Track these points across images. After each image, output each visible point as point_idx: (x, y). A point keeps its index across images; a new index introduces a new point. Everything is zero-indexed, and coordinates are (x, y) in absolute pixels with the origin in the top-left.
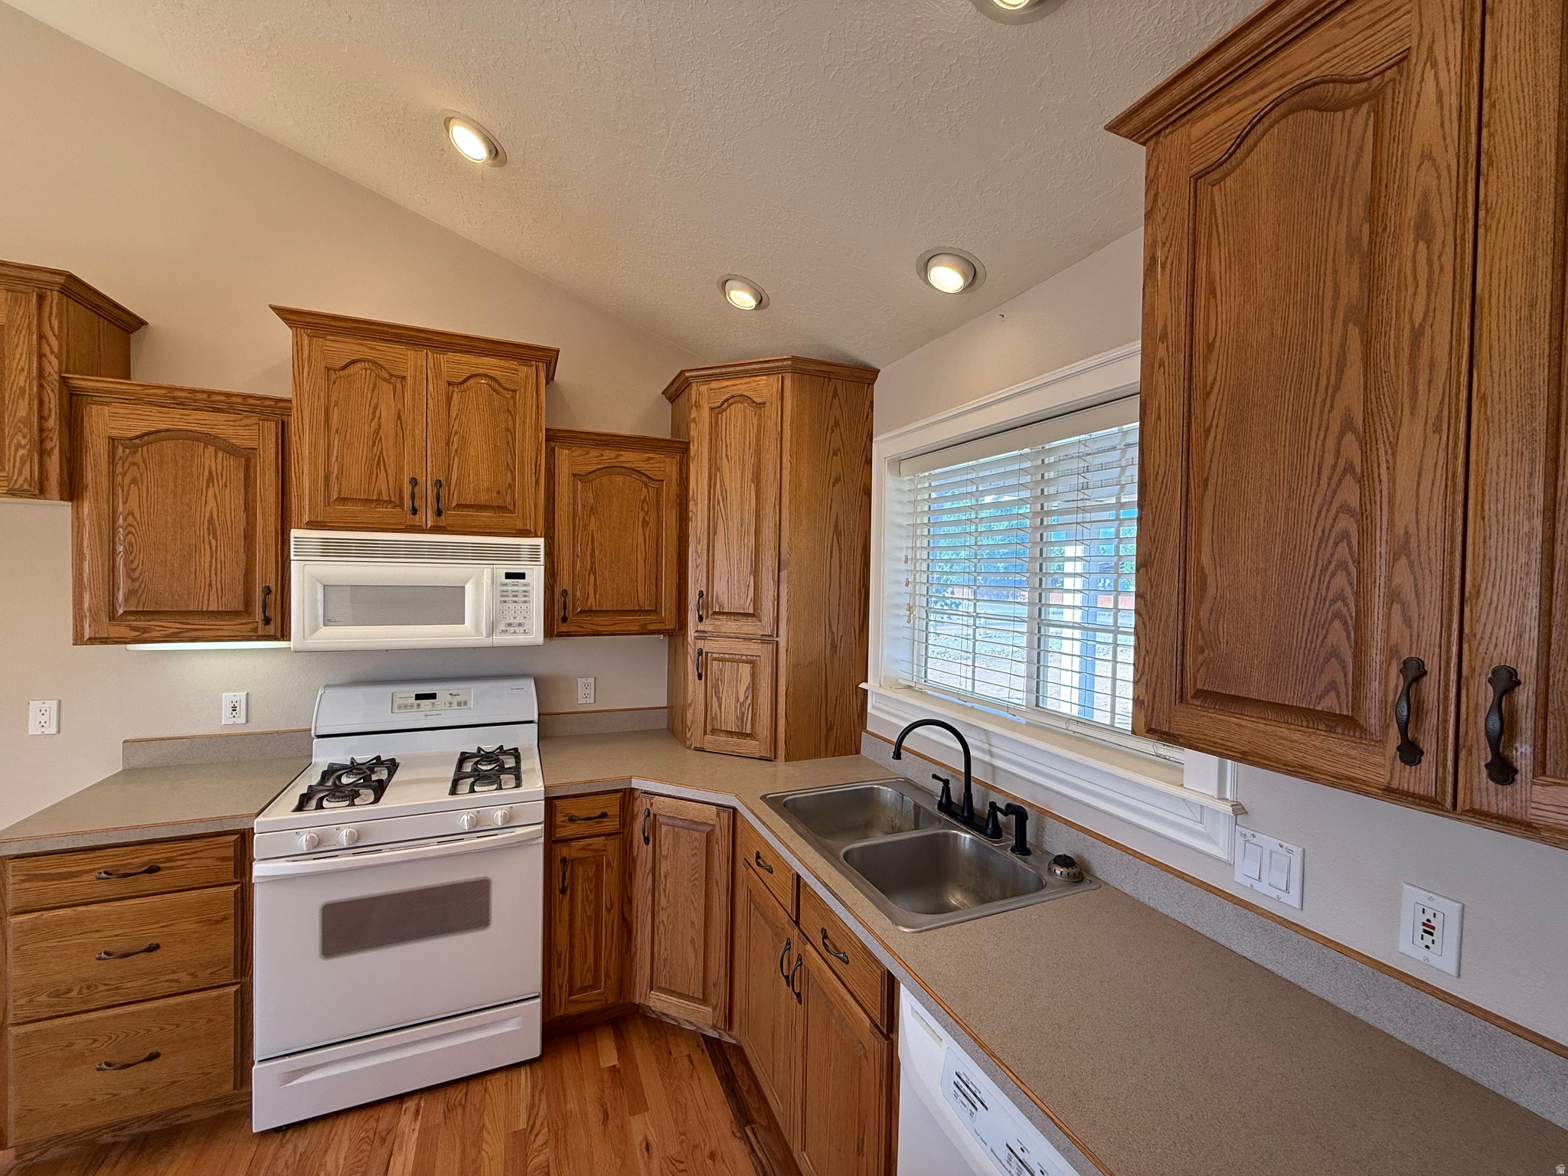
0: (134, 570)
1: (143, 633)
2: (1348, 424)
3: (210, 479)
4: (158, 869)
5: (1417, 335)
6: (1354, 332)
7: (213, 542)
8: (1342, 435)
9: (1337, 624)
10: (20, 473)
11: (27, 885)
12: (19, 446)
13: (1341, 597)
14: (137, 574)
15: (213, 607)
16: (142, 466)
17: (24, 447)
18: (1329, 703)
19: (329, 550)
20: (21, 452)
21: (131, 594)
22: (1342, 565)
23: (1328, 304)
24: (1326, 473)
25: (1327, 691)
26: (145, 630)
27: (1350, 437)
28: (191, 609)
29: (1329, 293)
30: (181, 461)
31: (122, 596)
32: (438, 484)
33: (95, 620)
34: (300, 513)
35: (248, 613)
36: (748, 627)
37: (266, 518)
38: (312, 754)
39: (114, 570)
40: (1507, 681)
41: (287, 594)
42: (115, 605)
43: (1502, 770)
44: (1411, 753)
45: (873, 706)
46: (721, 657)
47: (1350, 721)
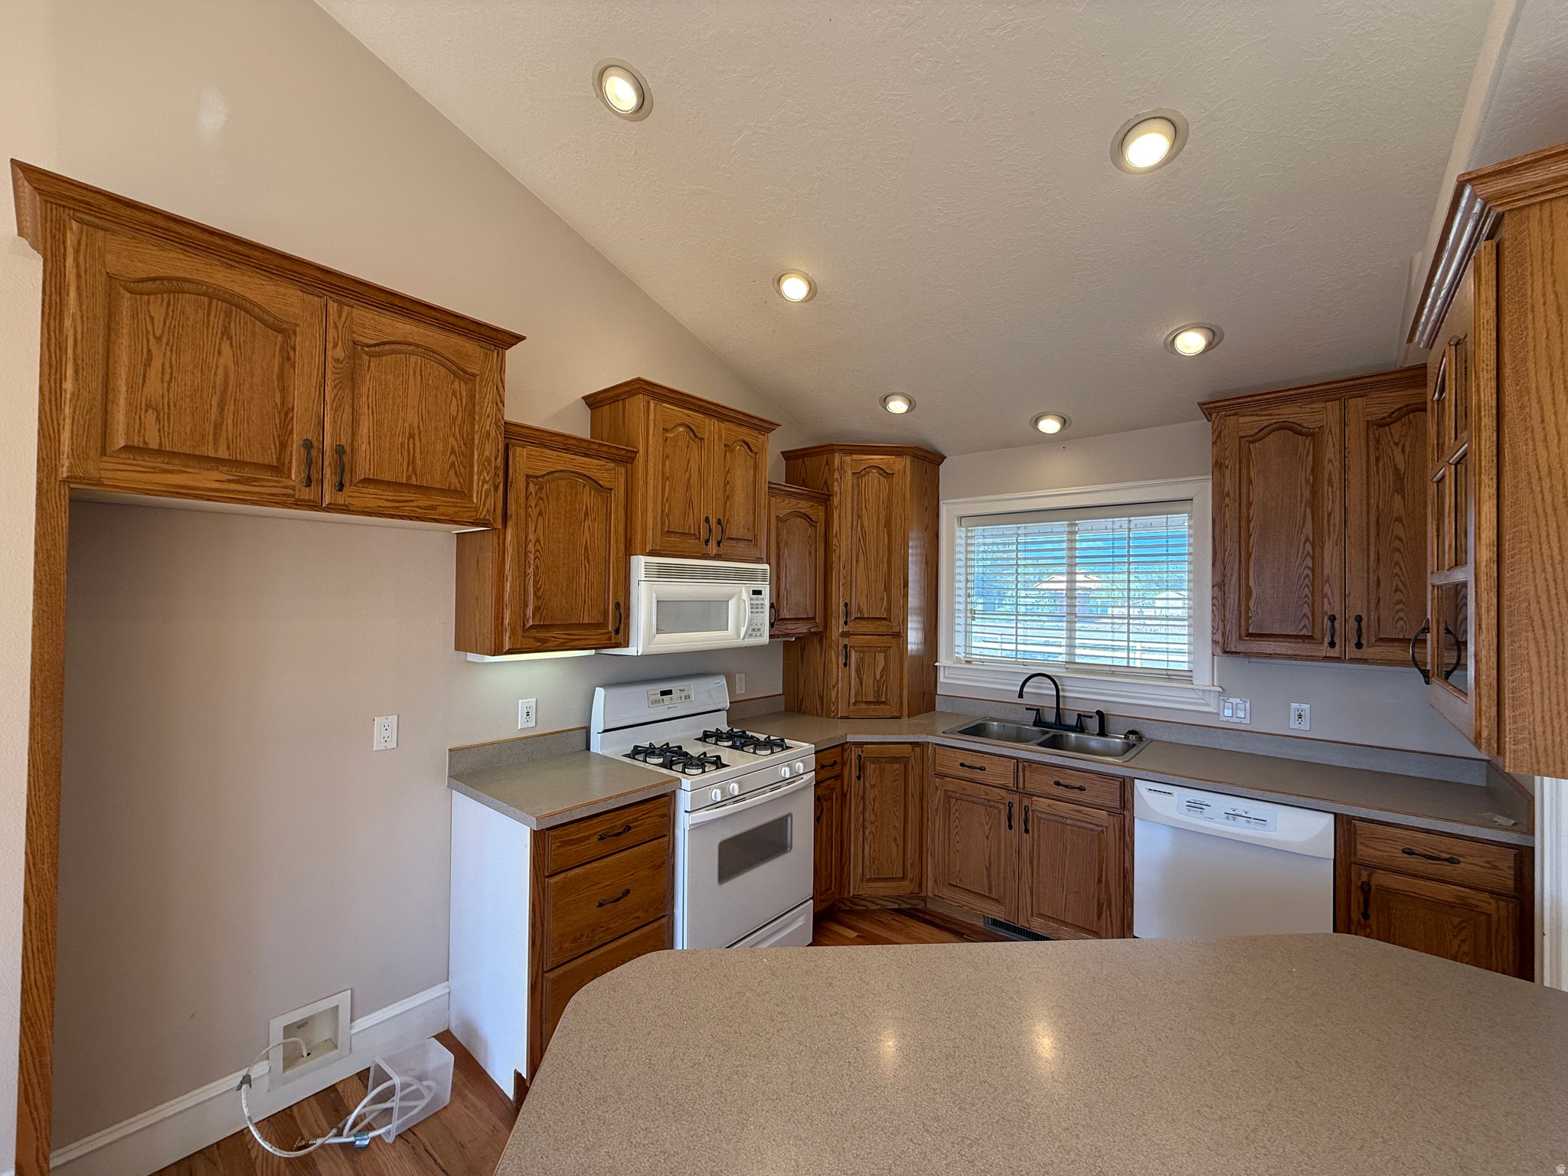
0: (538, 590)
1: (544, 643)
2: (1307, 539)
3: (586, 514)
4: (629, 828)
5: (1329, 515)
6: (1308, 510)
7: (587, 565)
8: (1305, 543)
9: (1306, 605)
10: (484, 506)
11: (561, 850)
12: (484, 482)
13: (1306, 596)
14: (540, 594)
15: (586, 621)
16: (546, 500)
17: (487, 482)
18: (1304, 632)
19: (664, 572)
20: (486, 487)
21: (537, 609)
22: (1307, 586)
23: (1299, 498)
24: (1300, 554)
25: (1303, 628)
26: (544, 641)
27: (1308, 544)
28: (573, 622)
29: (1299, 495)
30: (569, 498)
31: (530, 611)
32: (719, 522)
33: (513, 634)
34: (644, 542)
35: (606, 625)
36: (882, 628)
37: (617, 546)
38: (588, 748)
39: (525, 589)
40: (1359, 619)
41: (628, 609)
42: (525, 620)
43: (1359, 645)
44: (1332, 644)
45: (945, 677)
46: (862, 649)
47: (1311, 637)
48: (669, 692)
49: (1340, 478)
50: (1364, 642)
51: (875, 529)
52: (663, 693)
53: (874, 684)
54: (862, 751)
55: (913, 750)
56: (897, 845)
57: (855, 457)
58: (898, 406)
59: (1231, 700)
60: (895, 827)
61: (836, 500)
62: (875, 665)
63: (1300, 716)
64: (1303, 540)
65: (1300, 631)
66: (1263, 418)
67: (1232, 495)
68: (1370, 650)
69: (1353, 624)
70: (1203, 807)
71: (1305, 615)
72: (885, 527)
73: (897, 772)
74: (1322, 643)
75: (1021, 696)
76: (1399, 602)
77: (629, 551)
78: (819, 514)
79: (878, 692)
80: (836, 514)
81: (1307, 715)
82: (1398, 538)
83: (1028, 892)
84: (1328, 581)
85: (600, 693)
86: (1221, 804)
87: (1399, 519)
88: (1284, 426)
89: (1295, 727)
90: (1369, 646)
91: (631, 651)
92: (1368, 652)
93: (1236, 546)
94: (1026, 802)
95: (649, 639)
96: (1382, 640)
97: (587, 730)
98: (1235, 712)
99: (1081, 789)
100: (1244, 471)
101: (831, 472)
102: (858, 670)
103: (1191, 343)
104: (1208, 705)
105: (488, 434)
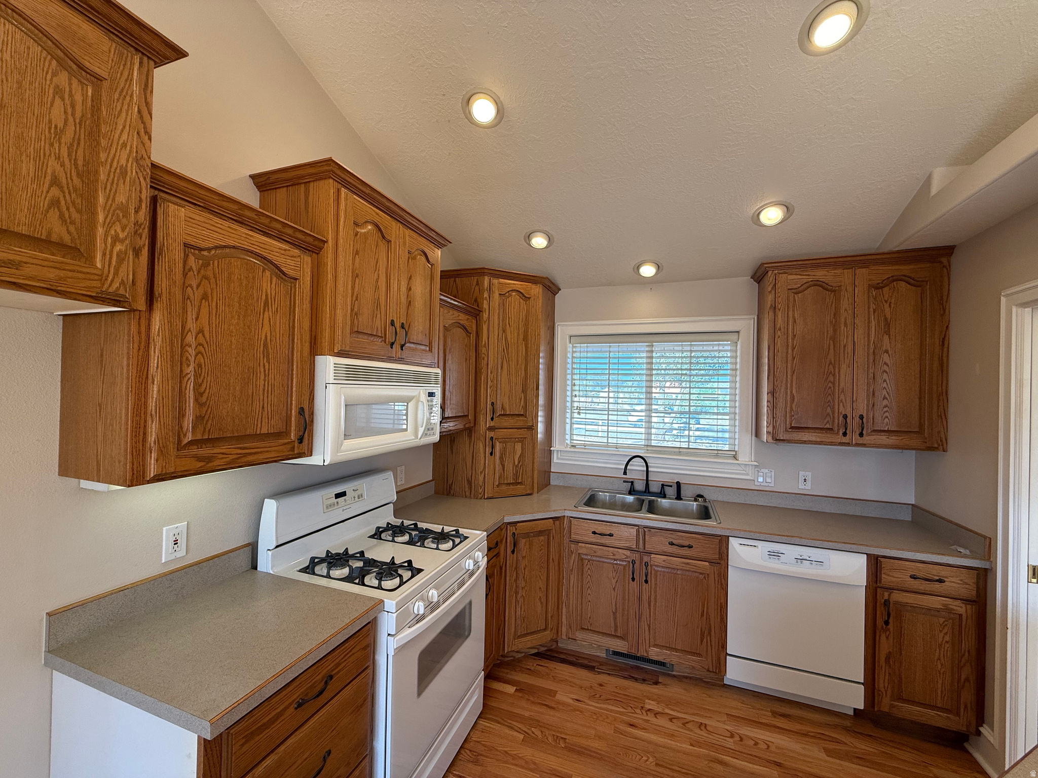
0: (201, 394)
1: (208, 463)
2: (831, 363)
3: (266, 304)
4: (331, 677)
5: (845, 346)
6: (831, 342)
7: (267, 365)
8: (829, 365)
9: (829, 408)
10: (116, 273)
11: (245, 748)
12: (116, 239)
13: (829, 401)
14: (204, 399)
15: (264, 431)
16: (213, 280)
17: (122, 241)
18: (828, 426)
19: (353, 375)
20: (118, 247)
21: (199, 419)
22: (830, 394)
23: (826, 334)
24: (826, 373)
25: (827, 423)
26: (209, 459)
27: (831, 366)
28: (248, 433)
29: (826, 332)
30: (244, 282)
31: (188, 423)
32: (403, 327)
33: (162, 452)
34: (332, 343)
35: (287, 433)
36: (520, 422)
37: (301, 345)
38: (255, 567)
39: (181, 393)
40: (861, 417)
41: (312, 414)
42: (180, 434)
43: (861, 435)
44: (845, 434)
45: (558, 458)
46: (504, 440)
47: (831, 429)
48: (343, 494)
49: (852, 322)
50: (864, 432)
51: (516, 342)
52: (338, 496)
53: (513, 468)
54: (516, 529)
55: (554, 523)
56: (542, 603)
57: (502, 280)
58: (539, 242)
59: (762, 470)
60: (540, 588)
61: (485, 316)
62: (514, 452)
63: (805, 480)
64: (828, 363)
65: (825, 425)
66: (804, 277)
67: (782, 330)
68: (867, 438)
69: (857, 419)
70: (780, 555)
71: (828, 414)
72: (524, 340)
73: (542, 543)
74: (838, 433)
75: (625, 473)
76: (886, 406)
77: (315, 350)
78: (472, 325)
79: (516, 475)
80: (485, 327)
81: (809, 479)
82: (885, 363)
83: (647, 628)
84: (843, 391)
85: (270, 506)
86: (791, 552)
87: (887, 351)
88: (817, 284)
89: (802, 487)
90: (868, 435)
91: (316, 460)
92: (866, 439)
93: (785, 365)
94: (646, 559)
95: (338, 446)
96: (874, 431)
97: (253, 547)
98: (764, 479)
99: (690, 547)
100: (791, 313)
101: (481, 291)
102: (501, 458)
103: (772, 216)
104: (748, 474)
105: (124, 173)
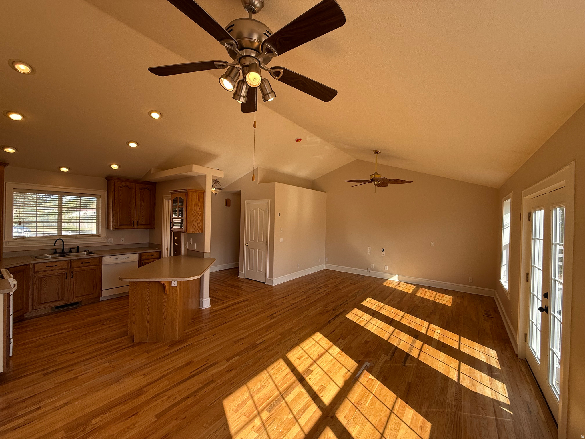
6: (130, 202)
9: (129, 219)
13: (129, 217)
24: (128, 210)
29: (128, 199)
40: (137, 221)
43: (137, 226)
44: (133, 226)
45: (6, 245)
47: (130, 225)
49: (135, 197)
55: (26, 267)
58: (9, 150)
59: (109, 239)
63: (122, 240)
64: (129, 207)
65: (128, 224)
66: (124, 183)
67: (117, 197)
69: (136, 222)
70: (118, 258)
71: (129, 221)
73: (21, 275)
74: (131, 226)
76: (143, 218)
82: (143, 208)
83: (72, 293)
84: (133, 215)
86: (120, 257)
87: (143, 205)
88: (126, 186)
90: (139, 226)
92: (138, 227)
93: (117, 208)
94: (72, 270)
96: (140, 225)
98: (110, 241)
99: (89, 262)
100: (119, 193)
103: (115, 167)
104: (104, 241)
